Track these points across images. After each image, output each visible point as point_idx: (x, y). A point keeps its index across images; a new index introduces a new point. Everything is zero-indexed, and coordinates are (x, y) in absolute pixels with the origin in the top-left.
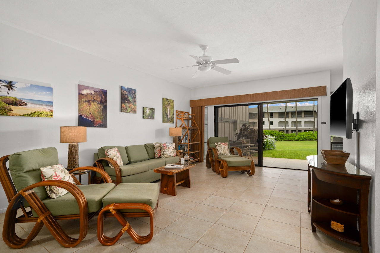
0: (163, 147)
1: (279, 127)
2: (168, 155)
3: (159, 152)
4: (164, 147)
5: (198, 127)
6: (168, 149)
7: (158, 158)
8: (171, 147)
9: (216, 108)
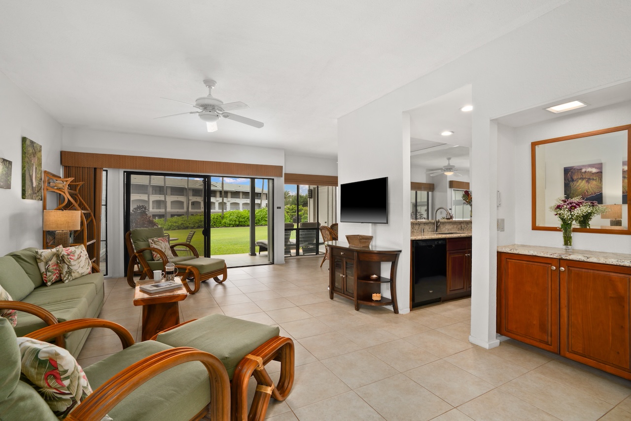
0: (66, 257)
1: (171, 209)
2: (80, 272)
3: (56, 270)
4: (68, 255)
5: (89, 209)
6: (78, 259)
7: (53, 284)
8: (81, 254)
9: (128, 175)
